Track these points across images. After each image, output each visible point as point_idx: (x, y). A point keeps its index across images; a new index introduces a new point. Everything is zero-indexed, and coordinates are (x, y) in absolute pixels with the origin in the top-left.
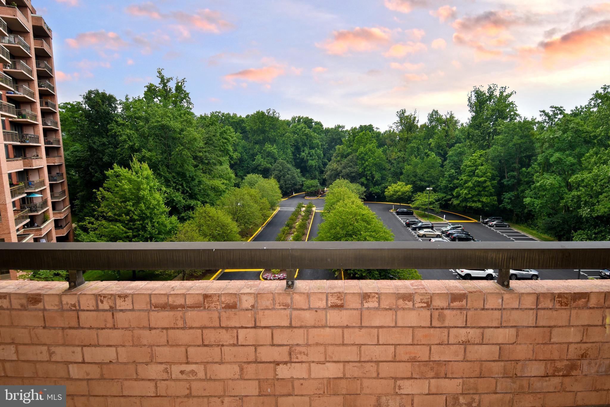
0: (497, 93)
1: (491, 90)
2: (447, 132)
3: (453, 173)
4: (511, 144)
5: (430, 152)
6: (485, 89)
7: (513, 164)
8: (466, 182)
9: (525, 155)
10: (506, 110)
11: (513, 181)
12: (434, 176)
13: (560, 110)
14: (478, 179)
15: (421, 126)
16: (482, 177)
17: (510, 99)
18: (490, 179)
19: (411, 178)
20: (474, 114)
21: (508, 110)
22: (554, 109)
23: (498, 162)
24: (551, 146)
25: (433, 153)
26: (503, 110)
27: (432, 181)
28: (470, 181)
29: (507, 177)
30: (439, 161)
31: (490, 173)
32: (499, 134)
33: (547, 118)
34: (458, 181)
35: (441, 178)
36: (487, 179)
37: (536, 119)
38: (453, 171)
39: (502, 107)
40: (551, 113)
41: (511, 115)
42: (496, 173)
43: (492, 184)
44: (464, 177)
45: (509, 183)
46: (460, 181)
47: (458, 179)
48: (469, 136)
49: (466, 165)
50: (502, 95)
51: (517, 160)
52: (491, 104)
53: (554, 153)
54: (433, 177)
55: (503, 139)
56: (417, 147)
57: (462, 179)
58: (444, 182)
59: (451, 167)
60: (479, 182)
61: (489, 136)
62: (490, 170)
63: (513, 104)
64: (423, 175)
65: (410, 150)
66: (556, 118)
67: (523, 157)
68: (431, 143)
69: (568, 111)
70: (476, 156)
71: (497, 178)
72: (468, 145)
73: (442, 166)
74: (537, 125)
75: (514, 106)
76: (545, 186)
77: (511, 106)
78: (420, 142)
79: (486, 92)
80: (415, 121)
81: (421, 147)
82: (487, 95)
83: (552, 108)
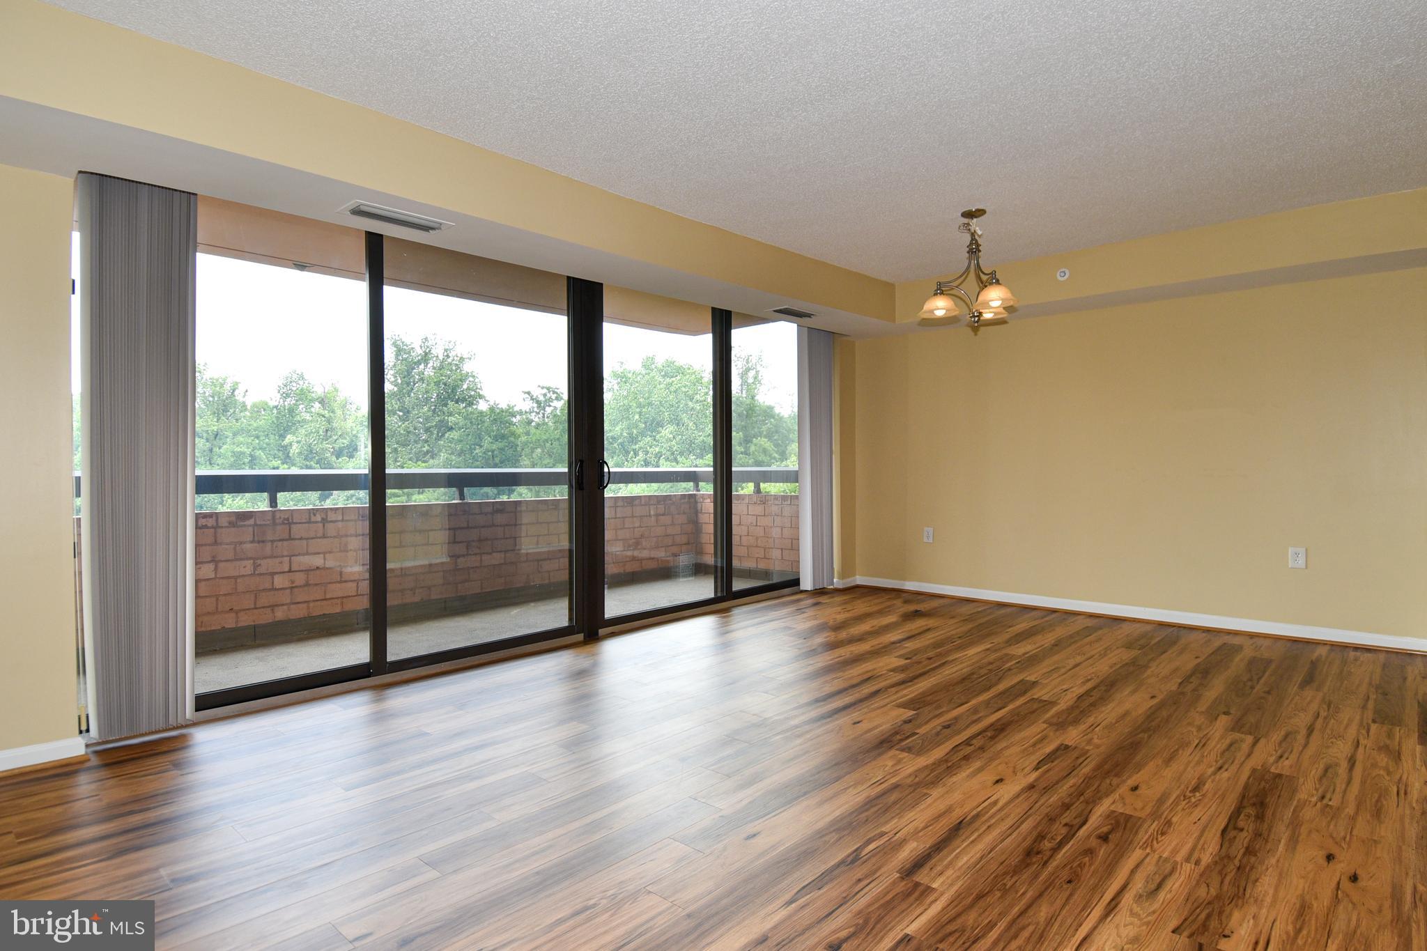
0: (438, 351)
1: (427, 343)
2: (329, 421)
4: (478, 452)
10: (460, 385)
13: (554, 392)
17: (468, 367)
21: (464, 387)
22: (545, 391)
26: (453, 385)
32: (451, 429)
33: (535, 405)
37: (515, 406)
39: (452, 380)
40: (541, 398)
41: (470, 396)
50: (449, 355)
52: (428, 370)
55: (462, 440)
56: (251, 455)
61: (428, 435)
63: (474, 377)
66: (550, 406)
74: (518, 417)
75: (476, 380)
77: (470, 379)
78: (257, 441)
79: (416, 346)
80: (236, 393)
81: (260, 454)
82: (420, 351)
83: (543, 388)
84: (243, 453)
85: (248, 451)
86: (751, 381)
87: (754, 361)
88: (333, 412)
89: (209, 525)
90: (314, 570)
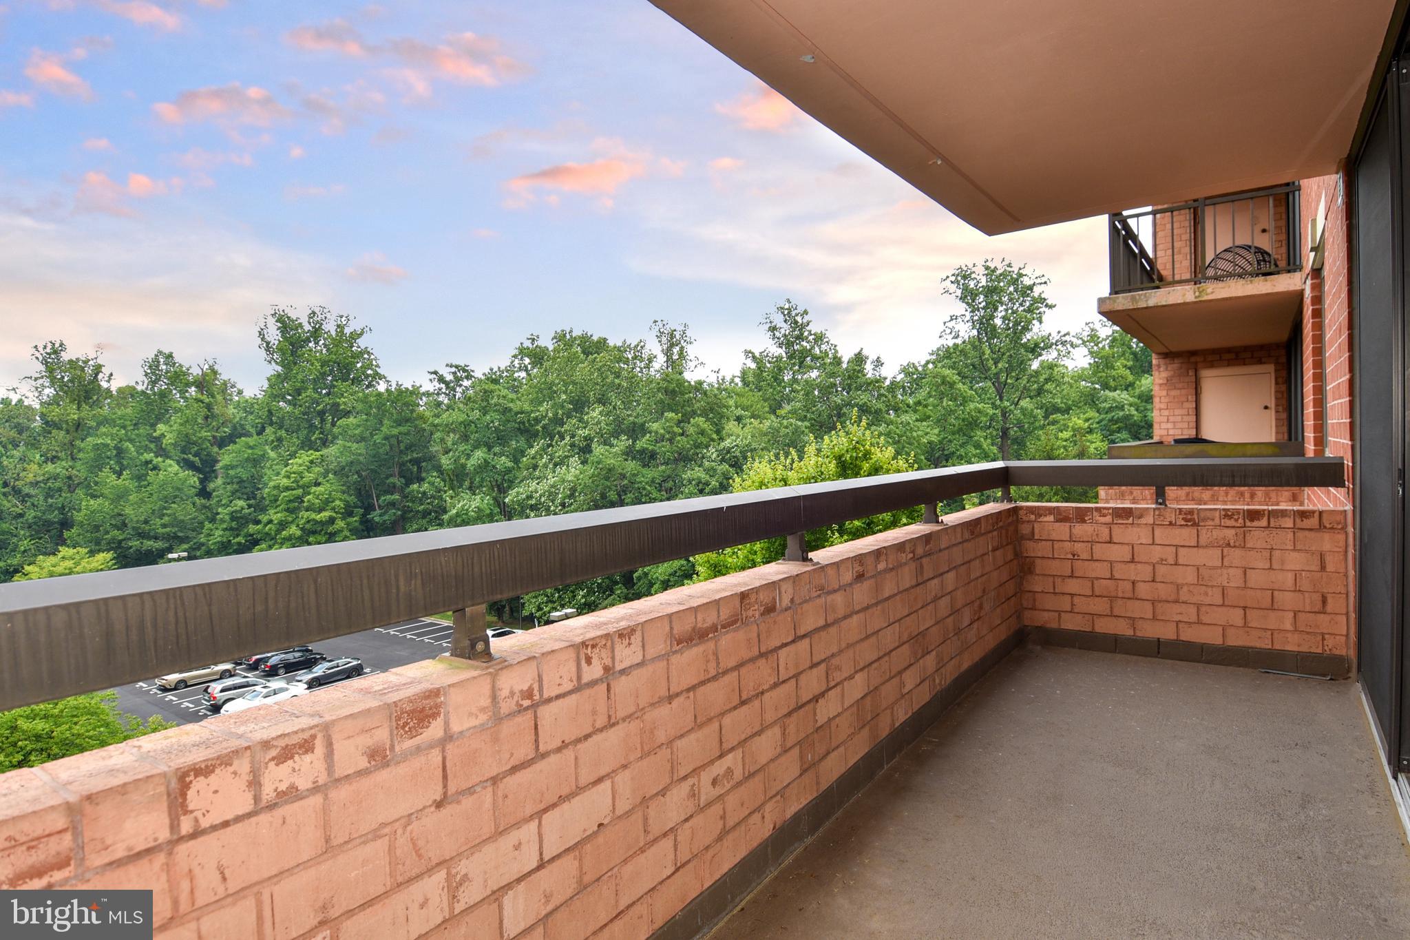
0: (330, 327)
1: (315, 318)
2: (209, 407)
3: (243, 509)
4: (378, 438)
5: (160, 459)
6: (300, 314)
7: (387, 478)
8: (283, 525)
9: (409, 457)
10: (355, 364)
11: (395, 514)
12: (183, 521)
13: (465, 371)
14: (313, 516)
15: (120, 390)
16: (321, 510)
17: (362, 343)
18: (342, 514)
19: (107, 533)
20: (279, 369)
21: (359, 365)
22: (453, 369)
23: (356, 476)
24: (465, 438)
25: (169, 462)
26: (348, 364)
27: (180, 534)
28: (292, 522)
29: (379, 506)
30: (194, 480)
31: (341, 500)
32: (347, 414)
33: (443, 386)
34: (259, 527)
35: (207, 525)
36: (334, 515)
37: (421, 386)
38: (241, 503)
39: (345, 358)
40: (449, 377)
41: (367, 376)
42: (352, 499)
43: (348, 524)
44: (276, 515)
45: (386, 517)
46: (266, 525)
47: (258, 522)
48: (270, 418)
49: (276, 487)
50: (342, 332)
51: (396, 470)
52: (318, 348)
53: (472, 451)
54: (181, 524)
55: (359, 426)
56: (116, 448)
57: (270, 522)
58: (218, 533)
59: (233, 493)
60: (316, 522)
61: (323, 421)
62: (339, 495)
63: (368, 353)
64: (146, 522)
65: (92, 455)
66: (461, 385)
67: (407, 461)
68: (163, 435)
69: (478, 374)
70: (300, 465)
71: (356, 510)
72: (273, 441)
73: (204, 493)
74: (424, 398)
75: (372, 357)
76: (466, 514)
77: (366, 356)
78: (123, 432)
79: (304, 320)
80: (100, 376)
81: (127, 447)
82: (307, 327)
83: (451, 366)
84: (107, 445)
85: (112, 444)
86: (675, 357)
87: (678, 337)
88: (213, 396)
89: (303, 784)
90: (595, 834)
